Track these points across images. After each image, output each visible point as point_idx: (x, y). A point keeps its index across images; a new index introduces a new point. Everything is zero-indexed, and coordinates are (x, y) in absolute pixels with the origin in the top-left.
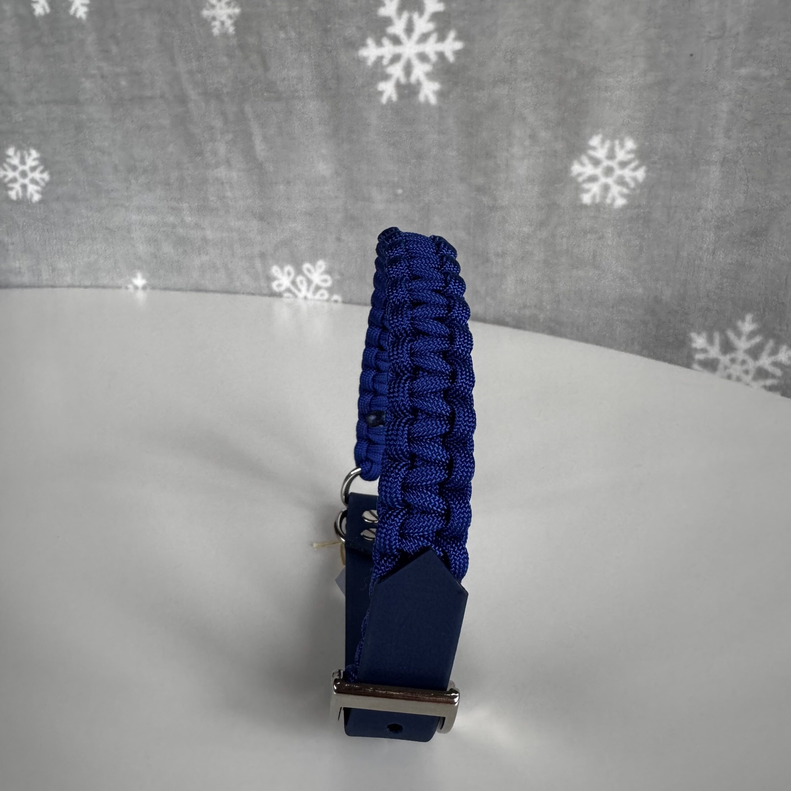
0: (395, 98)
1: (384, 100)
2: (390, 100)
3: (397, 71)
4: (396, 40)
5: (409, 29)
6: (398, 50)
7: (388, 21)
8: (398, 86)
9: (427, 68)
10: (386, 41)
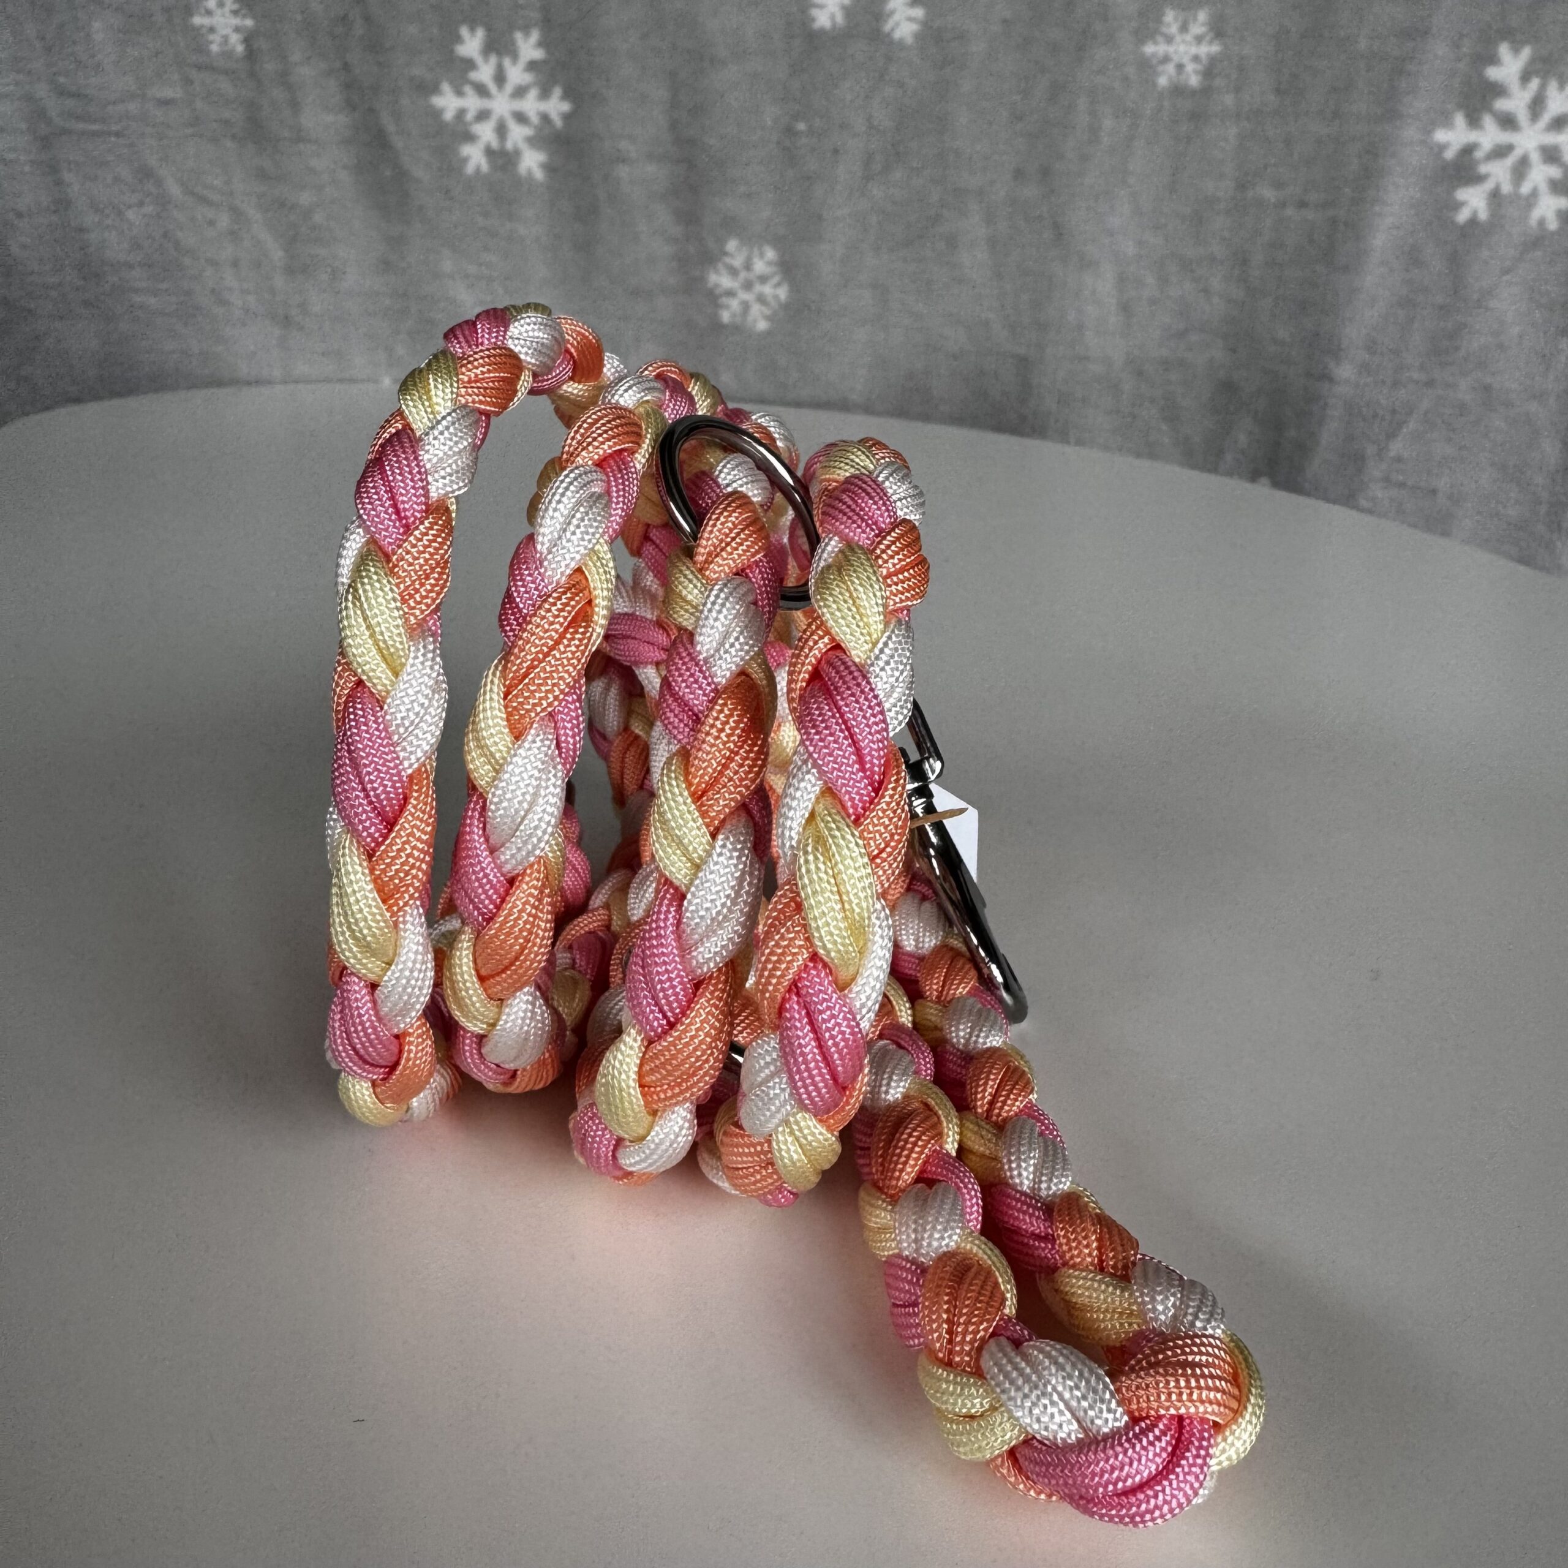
0: (485, 167)
1: (470, 169)
2: (478, 170)
3: (486, 132)
4: (482, 91)
5: (500, 78)
6: (485, 104)
7: (469, 64)
8: (489, 152)
9: (525, 131)
10: (468, 89)
